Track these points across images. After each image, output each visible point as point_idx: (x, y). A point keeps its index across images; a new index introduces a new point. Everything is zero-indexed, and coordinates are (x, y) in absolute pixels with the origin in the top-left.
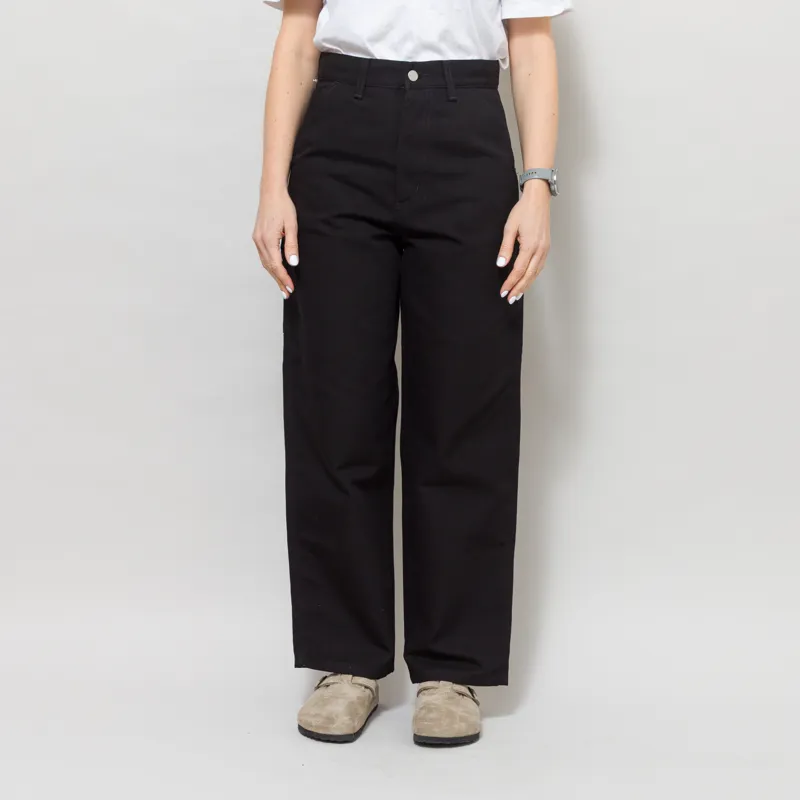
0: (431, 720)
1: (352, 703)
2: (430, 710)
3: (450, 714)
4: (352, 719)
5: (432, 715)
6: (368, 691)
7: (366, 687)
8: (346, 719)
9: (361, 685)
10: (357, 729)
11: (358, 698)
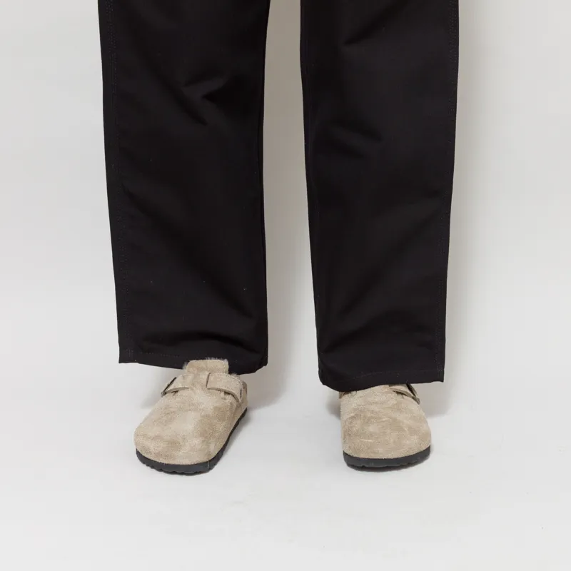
0: (371, 435)
1: (208, 416)
2: (368, 421)
3: (395, 425)
4: (206, 441)
5: (372, 428)
6: (229, 398)
7: (227, 393)
8: (197, 442)
9: (219, 390)
10: (214, 454)
11: (216, 408)
